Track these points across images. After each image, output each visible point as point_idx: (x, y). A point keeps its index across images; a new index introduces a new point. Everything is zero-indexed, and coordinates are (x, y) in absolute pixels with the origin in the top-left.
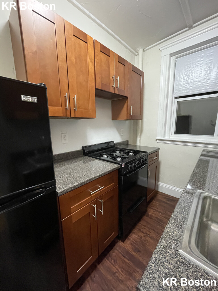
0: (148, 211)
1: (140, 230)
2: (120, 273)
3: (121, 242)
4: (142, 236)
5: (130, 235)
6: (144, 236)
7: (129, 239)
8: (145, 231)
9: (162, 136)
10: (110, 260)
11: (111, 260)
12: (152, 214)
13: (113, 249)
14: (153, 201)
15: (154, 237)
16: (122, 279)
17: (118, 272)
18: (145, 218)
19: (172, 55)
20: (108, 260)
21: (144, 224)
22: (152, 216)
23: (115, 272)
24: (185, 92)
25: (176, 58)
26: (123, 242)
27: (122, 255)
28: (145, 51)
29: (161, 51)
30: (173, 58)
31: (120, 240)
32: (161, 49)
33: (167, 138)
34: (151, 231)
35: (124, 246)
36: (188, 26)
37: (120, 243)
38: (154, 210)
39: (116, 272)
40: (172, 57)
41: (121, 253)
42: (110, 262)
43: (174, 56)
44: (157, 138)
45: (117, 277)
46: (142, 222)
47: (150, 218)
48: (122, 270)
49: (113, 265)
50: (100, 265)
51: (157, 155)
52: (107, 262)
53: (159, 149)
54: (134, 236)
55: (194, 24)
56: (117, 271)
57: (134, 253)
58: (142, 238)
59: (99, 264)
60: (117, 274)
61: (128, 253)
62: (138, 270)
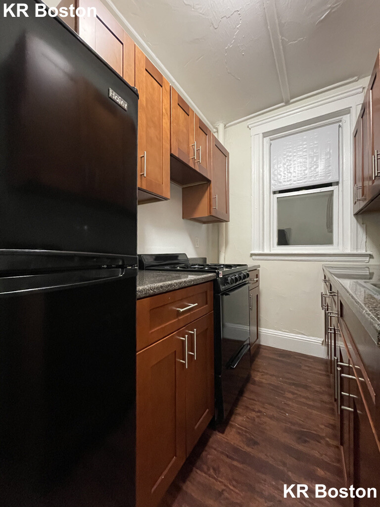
0: (253, 375)
1: (247, 408)
2: (232, 490)
3: (218, 433)
4: (254, 418)
5: (232, 419)
6: (258, 417)
7: (232, 426)
8: (257, 408)
9: (259, 248)
10: (205, 469)
11: (208, 469)
12: (261, 380)
13: (207, 448)
14: (257, 359)
15: (275, 416)
16: (238, 501)
17: (228, 490)
18: (250, 386)
19: (265, 135)
20: (202, 471)
21: (251, 397)
22: (262, 382)
23: (220, 490)
24: (287, 185)
25: (271, 140)
26: (223, 432)
27: (228, 456)
28: (226, 128)
29: (250, 129)
30: (267, 139)
31: (215, 431)
32: (250, 126)
33: (266, 251)
34: (267, 406)
35: (226, 440)
36: (284, 100)
37: (218, 436)
38: (261, 372)
39: (223, 490)
40: (265, 138)
41: (222, 453)
42: (205, 473)
43: (268, 137)
44: (253, 252)
45: (227, 498)
46: (247, 395)
47: (259, 386)
48: (234, 483)
49: (214, 478)
50: (188, 483)
51: (257, 275)
52: (199, 476)
53: (259, 266)
54: (239, 419)
55: (291, 99)
56: (223, 487)
57: (248, 449)
58: (254, 420)
59: (184, 482)
60: (226, 494)
61: (236, 450)
62: (263, 476)
